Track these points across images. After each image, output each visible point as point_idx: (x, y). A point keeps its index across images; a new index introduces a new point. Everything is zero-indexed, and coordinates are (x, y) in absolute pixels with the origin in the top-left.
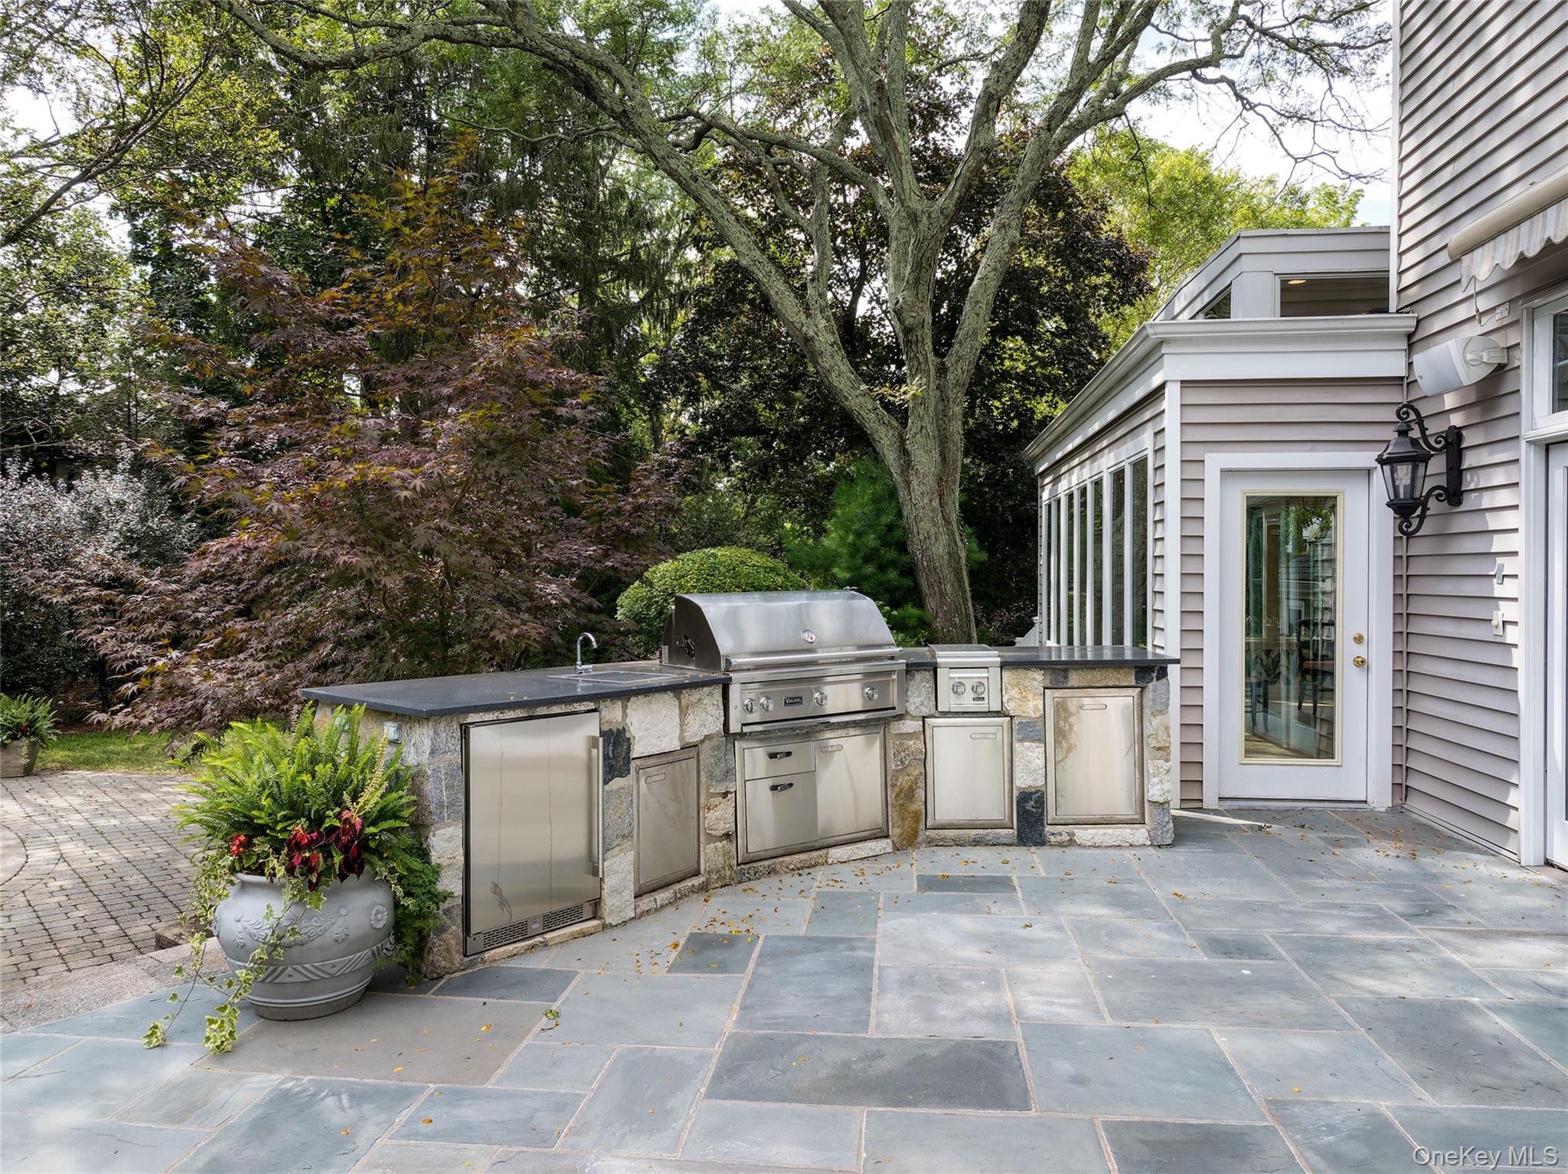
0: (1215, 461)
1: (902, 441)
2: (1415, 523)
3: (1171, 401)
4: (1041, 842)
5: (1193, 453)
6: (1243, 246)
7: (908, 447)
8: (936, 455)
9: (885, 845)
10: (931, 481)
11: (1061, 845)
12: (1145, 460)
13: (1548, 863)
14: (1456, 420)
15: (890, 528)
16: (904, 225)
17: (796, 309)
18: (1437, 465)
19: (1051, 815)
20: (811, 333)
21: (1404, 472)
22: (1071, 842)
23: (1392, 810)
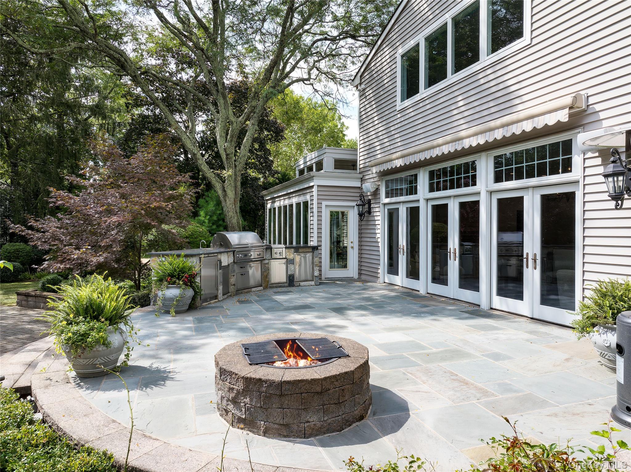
0: (324, 203)
1: (224, 188)
2: (363, 218)
3: (315, 189)
4: (293, 286)
5: (320, 201)
6: (327, 151)
7: (226, 189)
8: (234, 192)
9: (261, 288)
10: (232, 200)
11: (297, 286)
12: (307, 202)
13: (385, 282)
14: (370, 197)
15: (220, 214)
16: (223, 120)
17: (191, 144)
18: (367, 206)
19: (295, 280)
20: (196, 152)
21: (361, 207)
22: (300, 286)
23: (358, 278)
